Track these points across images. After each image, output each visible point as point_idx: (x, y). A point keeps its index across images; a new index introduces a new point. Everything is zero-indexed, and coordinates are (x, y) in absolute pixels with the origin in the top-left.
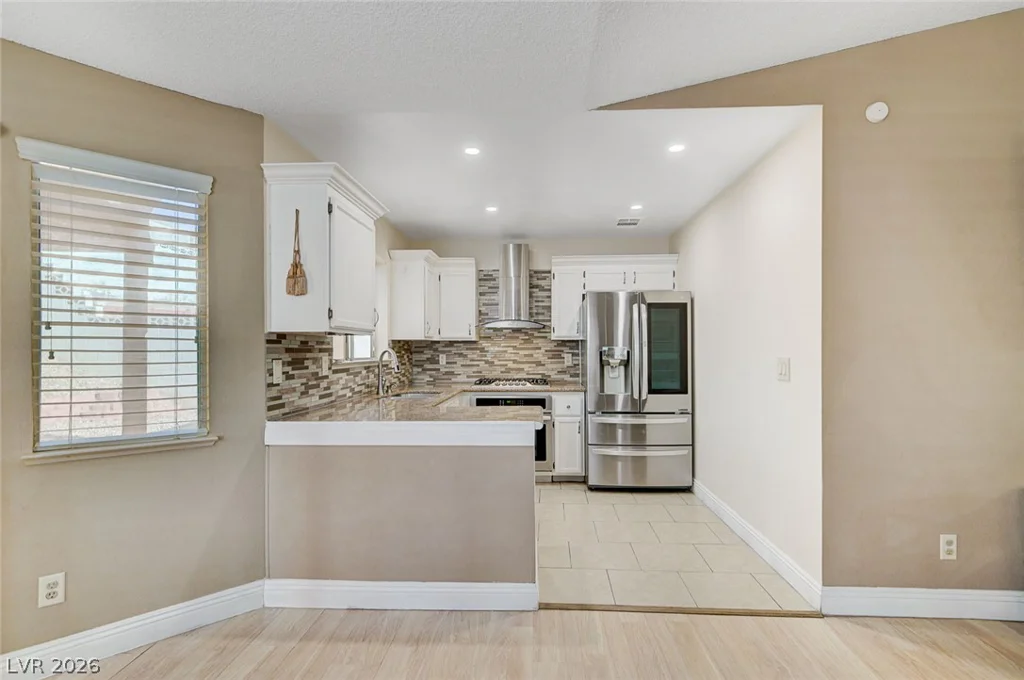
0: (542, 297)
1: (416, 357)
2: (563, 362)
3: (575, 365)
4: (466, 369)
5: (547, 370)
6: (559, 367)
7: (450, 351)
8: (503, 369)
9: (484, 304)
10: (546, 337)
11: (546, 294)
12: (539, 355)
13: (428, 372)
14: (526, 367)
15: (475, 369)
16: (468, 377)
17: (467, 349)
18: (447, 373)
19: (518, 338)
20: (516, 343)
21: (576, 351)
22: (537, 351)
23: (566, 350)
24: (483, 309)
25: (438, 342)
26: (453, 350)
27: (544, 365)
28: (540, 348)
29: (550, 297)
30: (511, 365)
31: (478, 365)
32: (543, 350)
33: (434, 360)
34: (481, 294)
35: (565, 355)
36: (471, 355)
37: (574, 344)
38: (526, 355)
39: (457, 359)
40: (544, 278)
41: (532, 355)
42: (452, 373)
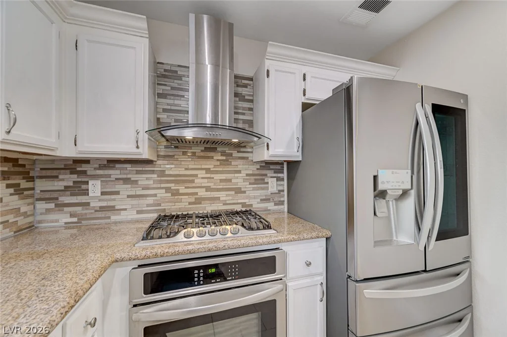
0: (244, 109)
1: (41, 185)
2: (267, 188)
3: (280, 191)
4: (135, 202)
5: (249, 197)
6: (261, 193)
7: (109, 176)
8: (193, 200)
9: (165, 110)
10: (247, 158)
11: (247, 105)
12: (239, 180)
13: (66, 209)
14: (222, 195)
15: (150, 200)
16: (139, 212)
17: (138, 172)
18: (102, 209)
19: (212, 158)
20: (209, 165)
21: (280, 175)
22: (236, 175)
23: (270, 173)
24: (163, 117)
25: (87, 161)
26: (115, 173)
27: (245, 192)
28: (239, 172)
29: (251, 109)
30: (202, 193)
31: (155, 195)
32: (243, 174)
33: (79, 189)
34: (160, 96)
35: (270, 180)
36: (143, 179)
37: (278, 167)
38: (221, 181)
39: (119, 187)
40: (245, 86)
41: (230, 180)
42: (112, 209)
